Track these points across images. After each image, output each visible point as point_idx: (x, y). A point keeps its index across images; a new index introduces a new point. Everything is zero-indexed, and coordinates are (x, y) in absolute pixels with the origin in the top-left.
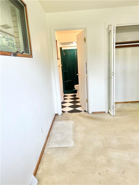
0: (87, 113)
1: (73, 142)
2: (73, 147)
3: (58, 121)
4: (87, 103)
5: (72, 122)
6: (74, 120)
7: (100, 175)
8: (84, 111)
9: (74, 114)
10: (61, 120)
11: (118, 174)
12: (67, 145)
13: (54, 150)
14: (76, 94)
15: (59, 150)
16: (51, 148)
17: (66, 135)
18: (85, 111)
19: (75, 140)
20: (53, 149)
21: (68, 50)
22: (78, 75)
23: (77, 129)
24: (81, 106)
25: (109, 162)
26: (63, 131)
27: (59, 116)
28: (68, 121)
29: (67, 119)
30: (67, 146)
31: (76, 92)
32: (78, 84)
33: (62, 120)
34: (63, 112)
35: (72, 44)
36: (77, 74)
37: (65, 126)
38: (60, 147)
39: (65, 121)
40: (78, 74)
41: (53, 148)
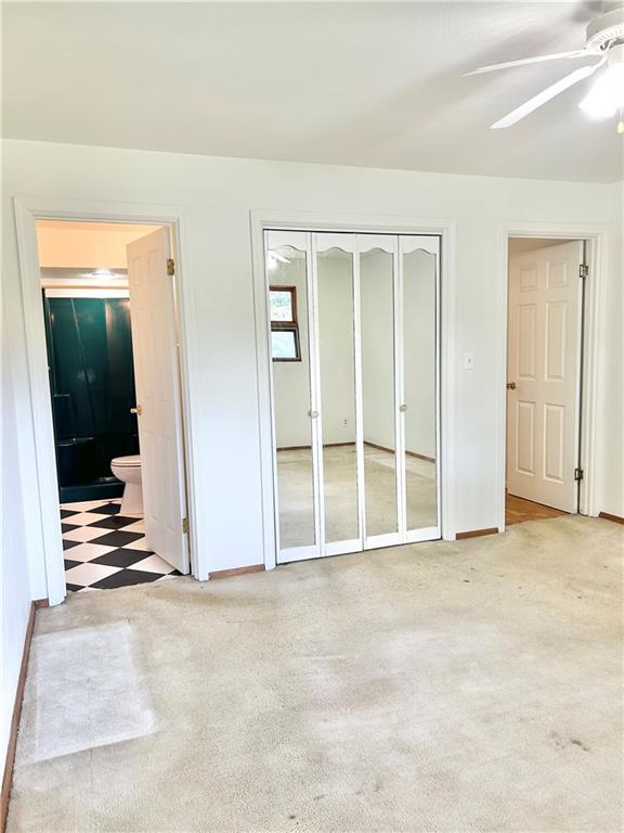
0: (188, 578)
1: (149, 715)
2: (156, 735)
3: (54, 635)
4: (184, 536)
5: (126, 629)
6: (134, 618)
7: (294, 821)
8: (172, 573)
9: (126, 593)
10: (67, 628)
11: (361, 799)
12: (124, 734)
13: (65, 767)
14: (117, 501)
15: (89, 765)
16: (46, 761)
17: (110, 690)
18: (177, 573)
19: (157, 705)
20: (57, 766)
21: (69, 299)
22: (135, 414)
23: (158, 655)
24: (153, 553)
25: (318, 760)
26: (91, 673)
27: (55, 610)
28: (103, 627)
29: (97, 618)
30: (127, 738)
31: (118, 489)
32: (136, 451)
33: (76, 627)
34: (72, 588)
35: (90, 275)
36: (133, 411)
37: (94, 652)
38: (91, 750)
39: (91, 628)
40: (135, 407)
41: (58, 760)
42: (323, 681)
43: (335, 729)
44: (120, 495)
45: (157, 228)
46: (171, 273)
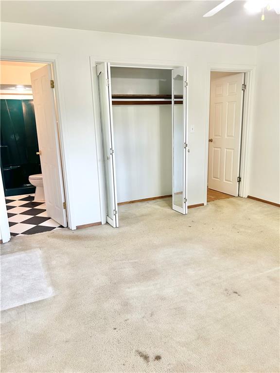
0: (67, 229)
1: (50, 289)
2: (54, 297)
3: (5, 255)
4: (64, 210)
5: (39, 252)
6: (42, 247)
7: (116, 330)
8: (59, 227)
9: (38, 236)
10: (12, 252)
11: (145, 320)
12: (39, 297)
13: (13, 313)
14: (32, 195)
15: (24, 311)
16: (5, 311)
17: (32, 279)
18: (61, 226)
19: (54, 284)
20: (9, 312)
21: (4, 100)
22: (39, 155)
23: (54, 263)
24: (50, 218)
25: (126, 305)
26: (23, 272)
27: (6, 245)
28: (28, 251)
29: (25, 248)
30: (41, 299)
31: (33, 190)
32: (40, 172)
33: (16, 252)
34: (13, 234)
35: (13, 88)
36: (37, 153)
37: (24, 263)
38: (25, 305)
39: (22, 252)
40: (38, 151)
41: (9, 310)
42: (128, 271)
43: (133, 291)
44: (34, 192)
45: (44, 65)
46: (53, 87)
